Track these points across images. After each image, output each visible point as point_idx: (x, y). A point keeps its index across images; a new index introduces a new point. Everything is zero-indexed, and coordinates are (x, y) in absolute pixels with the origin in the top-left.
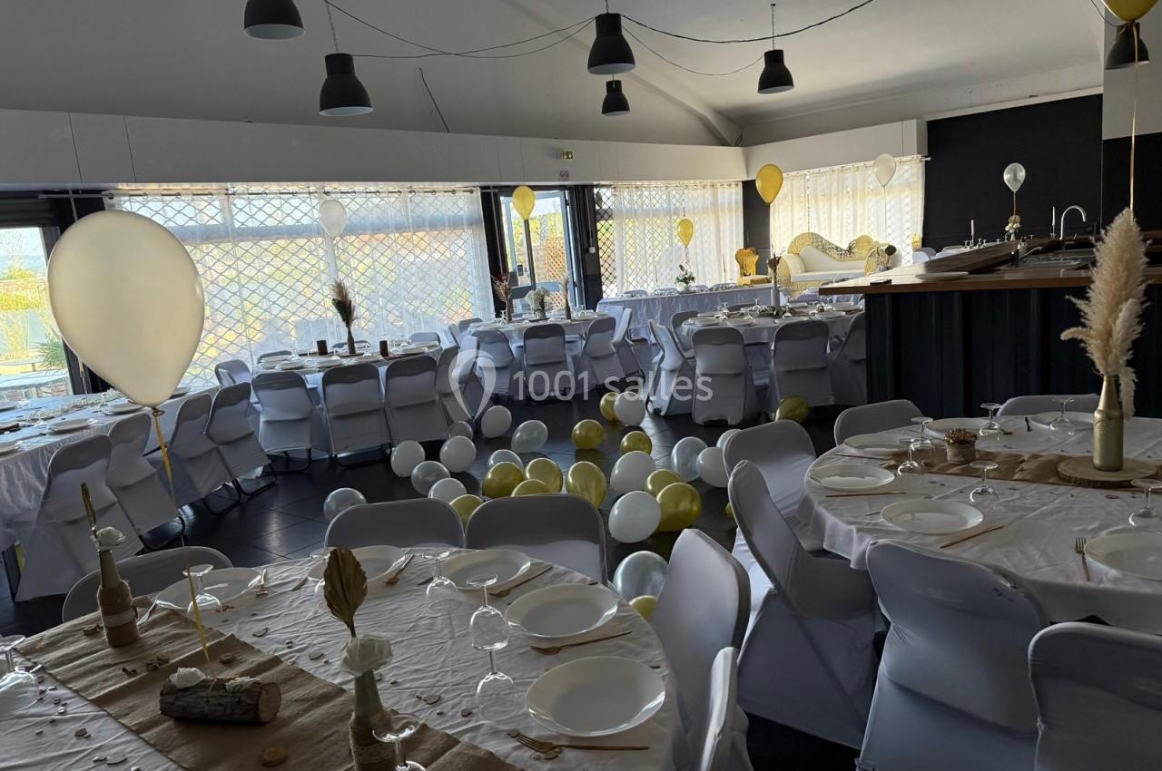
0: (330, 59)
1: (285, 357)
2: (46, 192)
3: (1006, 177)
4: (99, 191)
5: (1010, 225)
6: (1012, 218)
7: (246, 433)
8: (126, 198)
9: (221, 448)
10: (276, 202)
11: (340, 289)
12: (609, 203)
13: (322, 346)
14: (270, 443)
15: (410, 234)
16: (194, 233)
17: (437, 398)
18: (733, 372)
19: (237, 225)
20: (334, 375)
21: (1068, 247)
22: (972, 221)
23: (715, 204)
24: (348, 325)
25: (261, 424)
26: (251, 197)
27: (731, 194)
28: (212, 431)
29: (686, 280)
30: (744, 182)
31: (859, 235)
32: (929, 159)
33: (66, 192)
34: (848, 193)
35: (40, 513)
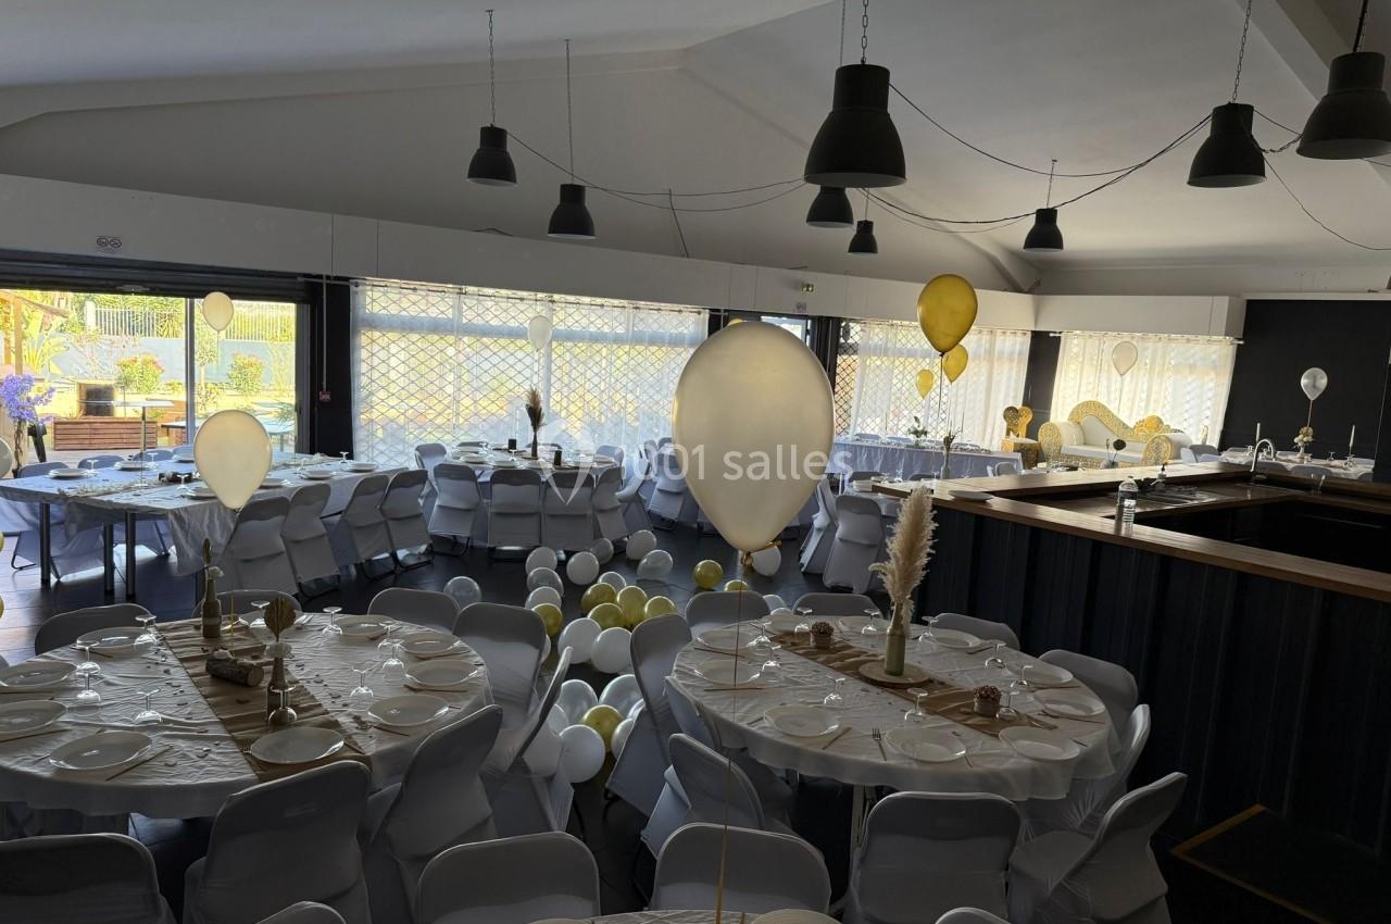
0: (564, 188)
1: (475, 449)
2: (305, 275)
3: (1304, 381)
4: (347, 279)
5: (1300, 437)
6: (1304, 430)
7: (416, 513)
8: (369, 288)
9: (390, 522)
10: (504, 305)
11: (534, 397)
12: (857, 338)
13: (513, 444)
14: (437, 525)
15: (643, 348)
16: (422, 324)
17: (590, 512)
18: (865, 542)
19: (465, 321)
20: (505, 475)
21: (1258, 482)
22: (1259, 425)
23: (990, 352)
24: (535, 429)
25: (435, 508)
26: (482, 298)
27: (1014, 345)
28: (385, 507)
29: (916, 433)
30: (1032, 332)
31: (1150, 414)
32: (1241, 342)
33: (320, 277)
34: (1146, 364)
35: (226, 548)
